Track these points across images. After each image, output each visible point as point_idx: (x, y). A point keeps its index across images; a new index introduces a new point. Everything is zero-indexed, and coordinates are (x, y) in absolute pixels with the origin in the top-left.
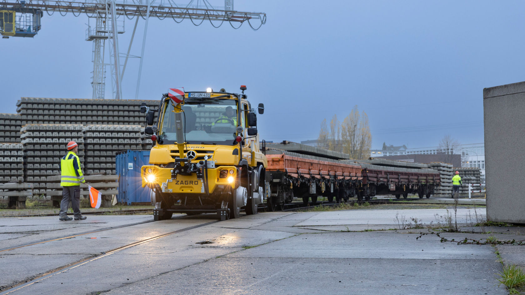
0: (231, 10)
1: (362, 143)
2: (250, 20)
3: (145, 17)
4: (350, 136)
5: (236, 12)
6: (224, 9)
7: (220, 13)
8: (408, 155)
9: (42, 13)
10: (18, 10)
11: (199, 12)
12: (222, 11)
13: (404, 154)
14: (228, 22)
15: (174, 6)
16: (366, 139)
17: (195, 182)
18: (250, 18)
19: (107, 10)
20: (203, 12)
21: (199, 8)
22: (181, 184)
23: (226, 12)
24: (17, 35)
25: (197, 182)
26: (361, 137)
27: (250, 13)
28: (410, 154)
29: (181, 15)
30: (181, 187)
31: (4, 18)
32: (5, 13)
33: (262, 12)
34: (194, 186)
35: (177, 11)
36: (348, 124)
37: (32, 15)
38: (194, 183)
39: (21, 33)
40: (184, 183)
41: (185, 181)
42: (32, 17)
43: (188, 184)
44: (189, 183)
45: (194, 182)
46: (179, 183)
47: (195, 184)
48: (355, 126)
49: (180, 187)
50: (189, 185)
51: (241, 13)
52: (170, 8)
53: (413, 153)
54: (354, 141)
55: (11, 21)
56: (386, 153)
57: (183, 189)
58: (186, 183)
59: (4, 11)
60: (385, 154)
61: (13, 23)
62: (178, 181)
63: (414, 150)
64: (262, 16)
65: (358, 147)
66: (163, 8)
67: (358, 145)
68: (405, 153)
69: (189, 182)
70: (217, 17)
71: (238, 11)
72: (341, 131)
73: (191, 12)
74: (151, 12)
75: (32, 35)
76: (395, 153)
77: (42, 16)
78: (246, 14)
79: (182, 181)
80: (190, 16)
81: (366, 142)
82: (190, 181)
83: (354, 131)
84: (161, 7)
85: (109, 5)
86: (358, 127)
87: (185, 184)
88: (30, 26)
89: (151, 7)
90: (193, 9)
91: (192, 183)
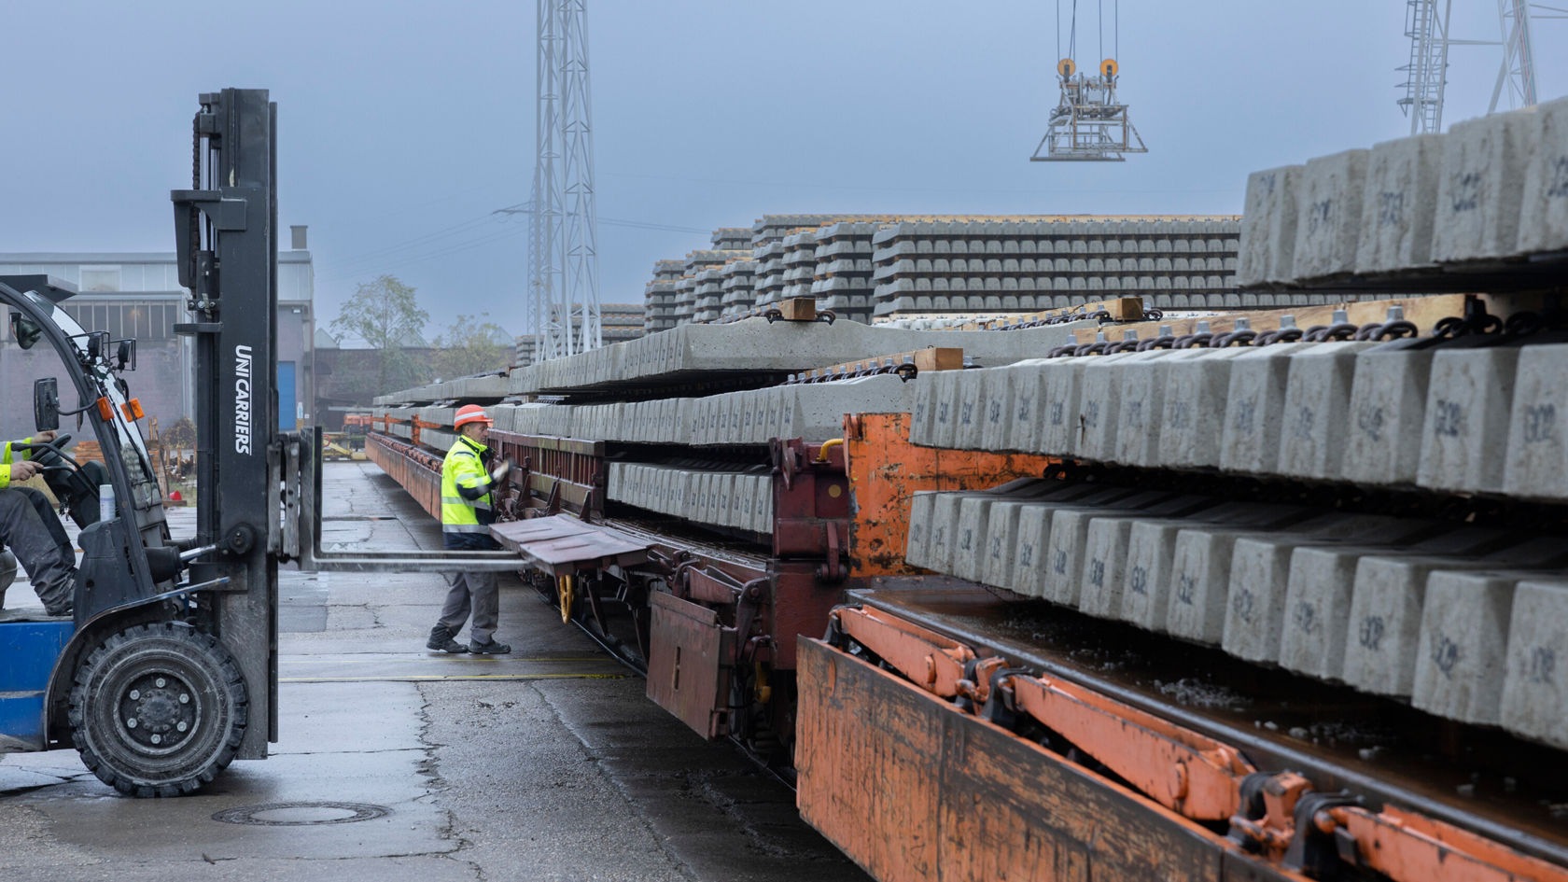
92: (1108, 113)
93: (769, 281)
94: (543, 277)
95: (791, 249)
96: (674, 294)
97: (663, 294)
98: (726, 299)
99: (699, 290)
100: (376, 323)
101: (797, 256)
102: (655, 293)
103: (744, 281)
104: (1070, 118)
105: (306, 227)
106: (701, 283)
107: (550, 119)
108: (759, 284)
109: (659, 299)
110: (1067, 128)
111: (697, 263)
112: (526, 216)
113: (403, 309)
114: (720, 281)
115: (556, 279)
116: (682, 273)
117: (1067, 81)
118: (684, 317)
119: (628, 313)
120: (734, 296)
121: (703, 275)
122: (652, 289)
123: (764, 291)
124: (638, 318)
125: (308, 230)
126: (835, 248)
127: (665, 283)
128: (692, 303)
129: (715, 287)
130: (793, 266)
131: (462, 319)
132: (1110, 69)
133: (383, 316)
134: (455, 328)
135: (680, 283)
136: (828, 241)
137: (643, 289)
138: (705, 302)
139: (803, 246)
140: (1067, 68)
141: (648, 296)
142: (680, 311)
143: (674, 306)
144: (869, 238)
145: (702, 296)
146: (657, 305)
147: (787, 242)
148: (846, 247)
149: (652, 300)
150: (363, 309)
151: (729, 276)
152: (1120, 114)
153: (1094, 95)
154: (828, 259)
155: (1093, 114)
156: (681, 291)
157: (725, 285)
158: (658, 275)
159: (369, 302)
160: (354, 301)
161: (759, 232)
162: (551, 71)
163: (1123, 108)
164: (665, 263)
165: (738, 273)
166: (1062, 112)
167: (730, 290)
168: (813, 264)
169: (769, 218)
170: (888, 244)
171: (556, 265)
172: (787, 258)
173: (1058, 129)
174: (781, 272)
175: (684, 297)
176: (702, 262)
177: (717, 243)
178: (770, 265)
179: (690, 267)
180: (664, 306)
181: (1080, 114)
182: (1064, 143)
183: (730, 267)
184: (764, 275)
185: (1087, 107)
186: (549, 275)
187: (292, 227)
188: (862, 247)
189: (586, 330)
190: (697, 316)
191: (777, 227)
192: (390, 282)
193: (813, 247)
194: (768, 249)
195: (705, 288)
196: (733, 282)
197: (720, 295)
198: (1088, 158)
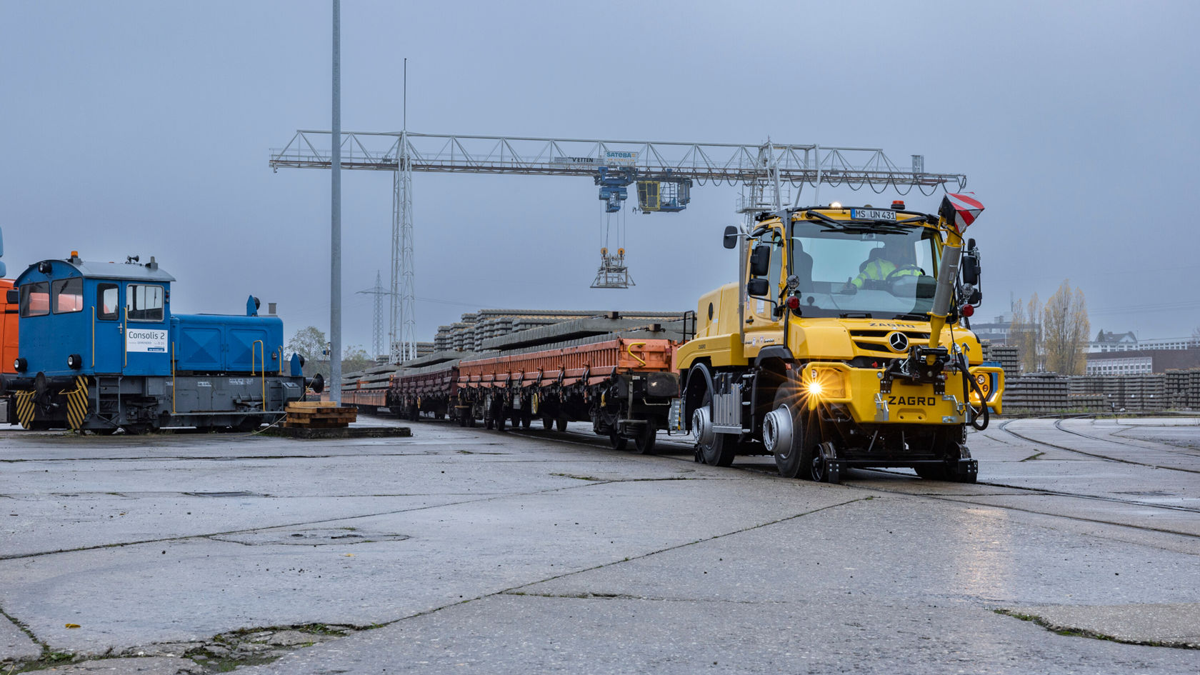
0: (921, 172)
1: (1076, 333)
2: (945, 184)
3: (814, 184)
4: (1057, 323)
5: (928, 174)
6: (911, 171)
7: (907, 176)
8: (1142, 350)
9: (691, 183)
10: (664, 179)
11: (879, 176)
12: (910, 174)
13: (1134, 348)
14: (917, 186)
15: (849, 169)
16: (1082, 328)
17: (929, 399)
18: (946, 181)
19: (769, 178)
20: (886, 176)
21: (879, 170)
22: (900, 403)
23: (915, 175)
24: (662, 210)
25: (934, 399)
26: (1074, 325)
27: (945, 176)
28: (1144, 348)
29: (857, 180)
30: (901, 411)
31: (647, 190)
32: (649, 185)
33: (961, 173)
34: (926, 408)
35: (853, 175)
36: (1054, 307)
37: (676, 184)
38: (926, 403)
39: (668, 208)
40: (906, 402)
41: (909, 398)
42: (676, 187)
43: (914, 404)
44: (916, 403)
45: (926, 400)
46: (896, 401)
47: (929, 404)
48: (1065, 309)
49: (898, 410)
50: (916, 406)
51: (933, 176)
52: (845, 172)
53: (1149, 348)
54: (1063, 331)
55: (655, 193)
56: (1106, 347)
57: (902, 414)
58: (911, 402)
59: (647, 182)
60: (1104, 348)
61: (658, 196)
62: (894, 398)
63: (1152, 342)
64: (961, 178)
65: (1069, 338)
66: (837, 172)
67: (1069, 337)
68: (1137, 347)
69: (916, 400)
70: (903, 181)
71: (931, 173)
72: (1043, 316)
73: (870, 175)
74: (822, 178)
75: (678, 210)
76: (1120, 347)
77: (691, 186)
78: (940, 176)
79: (902, 398)
80: (869, 180)
81: (1082, 333)
82: (919, 398)
83: (1063, 316)
84: (833, 172)
85: (772, 171)
86: (1070, 310)
87: (909, 404)
88: (674, 200)
89: (822, 171)
90: (873, 172)
91: (923, 402)
92: (620, 270)
93: (479, 336)
94: (393, 332)
95: (486, 325)
96: (445, 339)
97: (441, 339)
98: (465, 342)
99: (454, 338)
100: (306, 349)
101: (488, 328)
102: (438, 339)
103: (471, 335)
104: (605, 271)
105: (275, 304)
106: (456, 336)
107: (397, 267)
108: (476, 337)
109: (440, 341)
110: (604, 275)
111: (455, 328)
112: (373, 295)
113: (319, 342)
114: (463, 335)
115: (398, 332)
116: (449, 331)
117: (604, 256)
118: (449, 348)
119: (427, 346)
120: (467, 341)
121: (456, 333)
122: (437, 337)
123: (477, 340)
124: (431, 348)
125: (277, 305)
126: (500, 326)
127: (442, 335)
128: (452, 343)
129: (461, 338)
130: (487, 331)
131: (350, 348)
132: (621, 252)
133: (309, 346)
134: (347, 352)
135: (448, 336)
136: (498, 323)
137: (433, 337)
138: (457, 343)
139: (490, 325)
140: (604, 252)
141: (435, 340)
142: (447, 346)
143: (446, 344)
144: (511, 323)
145: (456, 341)
146: (439, 344)
147: (485, 323)
148: (504, 326)
149: (437, 342)
150: (300, 342)
151: (466, 334)
152: (625, 271)
153: (615, 263)
154: (498, 330)
155: (615, 270)
156: (448, 339)
157: (465, 337)
158: (440, 331)
159: (302, 339)
160: (296, 338)
161: (479, 316)
162: (397, 249)
163: (626, 268)
164: (442, 327)
165: (469, 333)
166: (602, 269)
167: (466, 339)
168: (493, 331)
169: (483, 311)
170: (517, 325)
171: (398, 327)
172: (485, 328)
173: (601, 275)
174: (483, 333)
175: (449, 341)
176: (457, 327)
177: (463, 319)
178: (479, 331)
179: (452, 329)
180: (441, 344)
181: (609, 271)
182: (603, 281)
183: (466, 330)
184: (477, 334)
185: (612, 267)
186: (395, 331)
187: (269, 304)
188: (509, 326)
189: (411, 353)
190: (454, 348)
191: (486, 314)
192: (313, 330)
193: (493, 325)
194: (479, 325)
195: (457, 338)
196: (467, 336)
197: (463, 341)
198: (613, 287)
